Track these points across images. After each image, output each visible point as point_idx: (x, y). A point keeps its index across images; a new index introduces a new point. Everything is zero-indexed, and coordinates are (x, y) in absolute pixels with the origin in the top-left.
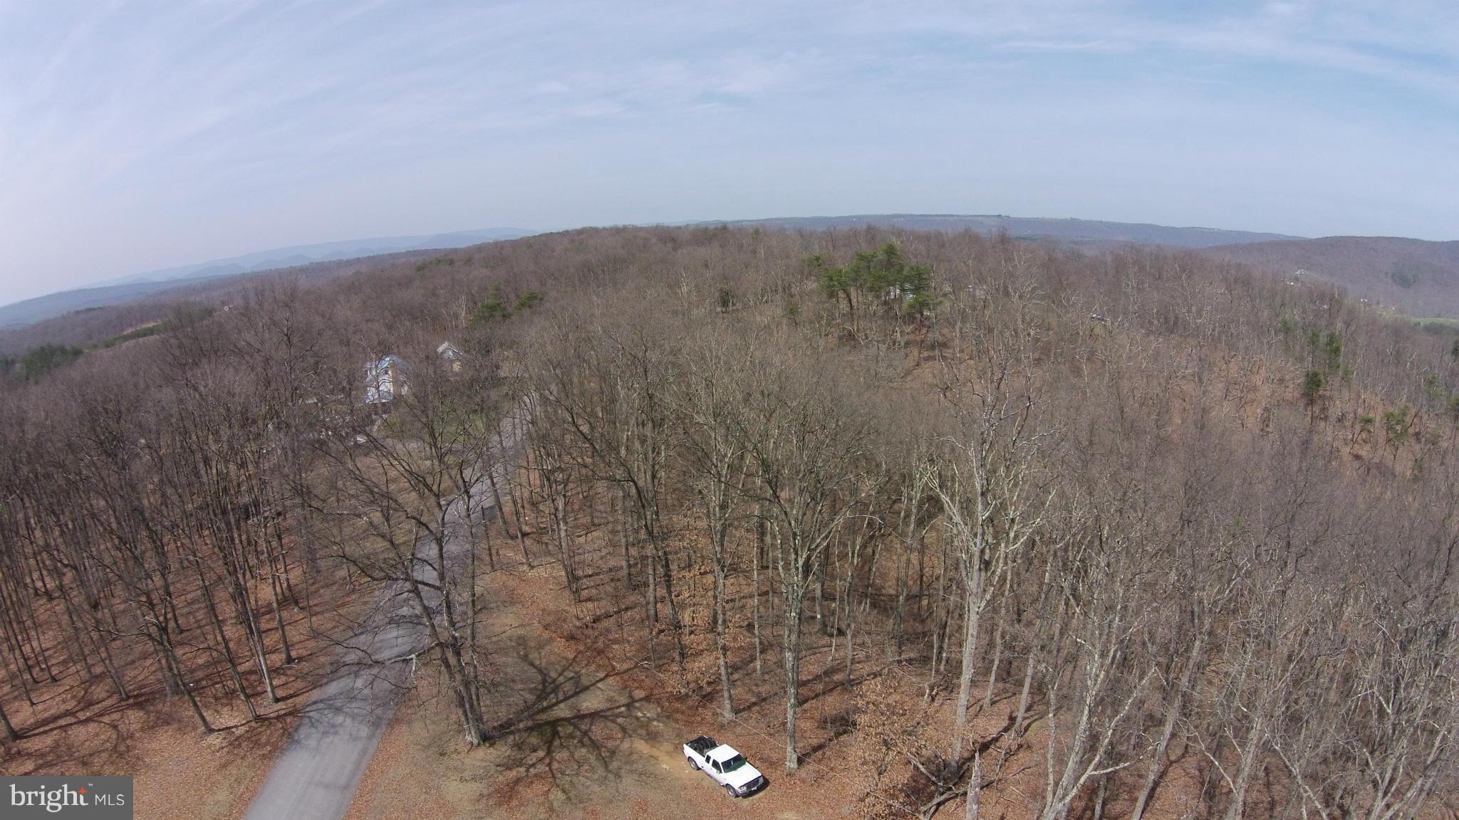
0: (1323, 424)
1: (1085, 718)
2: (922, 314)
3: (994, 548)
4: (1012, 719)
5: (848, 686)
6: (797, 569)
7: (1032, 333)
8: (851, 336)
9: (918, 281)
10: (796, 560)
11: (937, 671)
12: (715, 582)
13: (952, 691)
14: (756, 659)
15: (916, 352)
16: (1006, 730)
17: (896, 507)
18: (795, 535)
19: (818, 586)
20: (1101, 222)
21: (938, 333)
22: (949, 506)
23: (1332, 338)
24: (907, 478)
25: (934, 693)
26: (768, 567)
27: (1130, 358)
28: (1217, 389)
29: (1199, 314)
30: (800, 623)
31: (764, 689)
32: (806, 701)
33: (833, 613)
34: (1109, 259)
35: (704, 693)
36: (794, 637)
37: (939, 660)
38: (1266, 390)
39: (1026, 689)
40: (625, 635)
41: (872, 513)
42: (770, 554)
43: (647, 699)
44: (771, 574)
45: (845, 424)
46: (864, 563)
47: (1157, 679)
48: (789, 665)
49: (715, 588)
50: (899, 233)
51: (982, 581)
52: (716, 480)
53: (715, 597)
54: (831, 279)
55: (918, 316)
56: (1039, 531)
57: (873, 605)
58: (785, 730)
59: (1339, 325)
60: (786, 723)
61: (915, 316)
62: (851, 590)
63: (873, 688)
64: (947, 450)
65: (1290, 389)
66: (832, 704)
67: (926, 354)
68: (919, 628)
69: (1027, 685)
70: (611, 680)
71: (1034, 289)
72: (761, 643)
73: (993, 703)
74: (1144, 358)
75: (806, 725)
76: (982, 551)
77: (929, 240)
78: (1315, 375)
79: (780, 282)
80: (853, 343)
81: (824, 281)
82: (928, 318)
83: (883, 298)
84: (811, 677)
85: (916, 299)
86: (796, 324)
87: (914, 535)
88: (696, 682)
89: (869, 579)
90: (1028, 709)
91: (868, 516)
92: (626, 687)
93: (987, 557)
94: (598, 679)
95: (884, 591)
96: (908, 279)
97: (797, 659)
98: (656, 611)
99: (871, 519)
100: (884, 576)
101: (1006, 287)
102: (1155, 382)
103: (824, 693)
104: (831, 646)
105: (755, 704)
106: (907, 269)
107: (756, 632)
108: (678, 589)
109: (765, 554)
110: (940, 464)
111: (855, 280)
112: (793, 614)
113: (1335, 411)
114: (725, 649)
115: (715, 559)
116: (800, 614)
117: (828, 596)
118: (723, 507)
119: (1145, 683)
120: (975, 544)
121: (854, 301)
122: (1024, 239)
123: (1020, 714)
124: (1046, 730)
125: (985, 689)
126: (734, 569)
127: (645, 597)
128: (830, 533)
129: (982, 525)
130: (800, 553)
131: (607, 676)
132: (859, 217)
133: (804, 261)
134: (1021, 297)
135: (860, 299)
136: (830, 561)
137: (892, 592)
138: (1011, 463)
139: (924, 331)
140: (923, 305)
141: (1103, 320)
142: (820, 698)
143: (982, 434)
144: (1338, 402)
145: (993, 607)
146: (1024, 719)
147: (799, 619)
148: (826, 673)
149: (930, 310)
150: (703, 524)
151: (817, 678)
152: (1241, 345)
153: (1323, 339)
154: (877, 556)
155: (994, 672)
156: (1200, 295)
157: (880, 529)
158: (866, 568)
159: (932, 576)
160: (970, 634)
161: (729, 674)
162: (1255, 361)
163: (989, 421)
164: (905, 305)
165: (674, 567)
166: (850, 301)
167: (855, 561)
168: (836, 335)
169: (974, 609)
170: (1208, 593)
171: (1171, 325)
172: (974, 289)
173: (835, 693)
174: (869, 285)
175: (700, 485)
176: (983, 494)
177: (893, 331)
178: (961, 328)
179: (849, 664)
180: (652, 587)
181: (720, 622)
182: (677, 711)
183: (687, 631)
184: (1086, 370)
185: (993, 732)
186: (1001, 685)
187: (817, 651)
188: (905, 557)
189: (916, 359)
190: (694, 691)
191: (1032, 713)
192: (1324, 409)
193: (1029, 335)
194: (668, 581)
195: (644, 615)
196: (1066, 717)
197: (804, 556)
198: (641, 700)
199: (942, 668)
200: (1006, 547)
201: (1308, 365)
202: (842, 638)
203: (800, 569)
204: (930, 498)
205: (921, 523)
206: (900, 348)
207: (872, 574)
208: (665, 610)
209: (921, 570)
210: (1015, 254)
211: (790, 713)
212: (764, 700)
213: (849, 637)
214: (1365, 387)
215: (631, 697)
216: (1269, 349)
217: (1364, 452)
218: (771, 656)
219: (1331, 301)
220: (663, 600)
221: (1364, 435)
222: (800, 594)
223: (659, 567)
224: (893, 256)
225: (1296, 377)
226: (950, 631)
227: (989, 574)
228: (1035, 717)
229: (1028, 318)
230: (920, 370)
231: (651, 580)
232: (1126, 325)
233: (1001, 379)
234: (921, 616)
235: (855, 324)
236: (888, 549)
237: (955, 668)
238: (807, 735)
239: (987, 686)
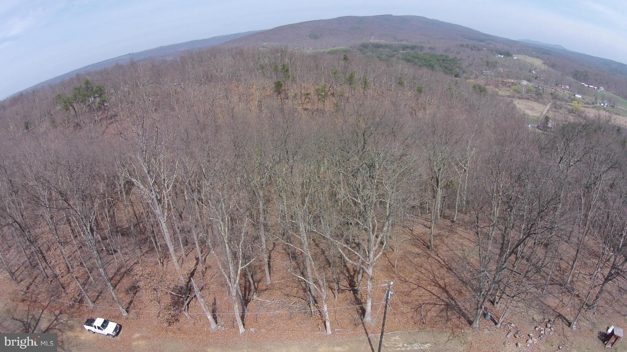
0: (287, 101)
1: (227, 248)
2: (104, 105)
3: (160, 193)
4: (197, 259)
5: (129, 272)
6: (89, 233)
7: (151, 99)
8: (78, 124)
9: (100, 92)
10: (87, 229)
11: (159, 252)
12: (61, 252)
13: (168, 258)
14: (90, 277)
15: (105, 122)
16: (197, 264)
17: (115, 190)
18: (82, 218)
19: (99, 236)
20: (173, 45)
21: (112, 111)
22: (137, 183)
23: (284, 66)
24: (116, 177)
25: (162, 261)
26: (77, 236)
27: (194, 97)
28: (235, 99)
29: (221, 71)
30: (99, 254)
31: (99, 288)
32: (116, 286)
33: (109, 245)
34: (178, 59)
35: (79, 300)
36: (99, 261)
37: (158, 247)
38: (257, 94)
39: (197, 245)
40: (40, 289)
41: (108, 197)
42: (76, 230)
43: (61, 313)
44: (79, 239)
45: (86, 164)
46: (111, 218)
47: (250, 222)
48: (103, 274)
49: (62, 254)
50: (89, 74)
51: (161, 208)
52: (45, 208)
53: (64, 258)
54: (66, 103)
55: (103, 107)
56: (177, 180)
57: (123, 235)
58: (115, 301)
59: (287, 60)
60: (114, 298)
61: (102, 107)
62: (112, 231)
63: (138, 269)
64: (128, 160)
65: (269, 90)
66: (126, 282)
67: (109, 122)
68: (143, 237)
69: (197, 243)
70: (45, 312)
71: (148, 80)
72: (89, 269)
73: (187, 255)
74: (201, 95)
75: (121, 295)
76: (157, 197)
77: (102, 73)
78: (279, 82)
79: (46, 111)
80: (79, 127)
81: (63, 104)
82: (107, 106)
83: (87, 104)
84: (113, 275)
85: (101, 100)
86: (56, 127)
87: (127, 200)
88: (74, 297)
89: (116, 224)
90: (202, 252)
91: (106, 199)
92: (51, 312)
93: (159, 198)
94: (40, 314)
95: (124, 227)
96: (96, 92)
97: (105, 270)
98: (46, 274)
99: (108, 200)
100: (121, 221)
101: (136, 83)
102: (207, 104)
103: (121, 279)
104: (114, 258)
105: (98, 296)
106: (95, 88)
107: (85, 265)
108: (49, 260)
109: (73, 231)
110: (127, 166)
111: (75, 100)
112: (95, 252)
113: (291, 94)
114: (77, 278)
115: (57, 242)
116: (97, 251)
117: (104, 238)
118: (52, 218)
119: (246, 225)
120: (153, 194)
121: (76, 109)
122: (141, 61)
123: (200, 255)
124: (213, 257)
125: (180, 251)
126: (66, 243)
127: (39, 269)
128: (95, 212)
129: (153, 186)
130: (87, 225)
131: (43, 311)
132: (72, 72)
133: (53, 98)
134: (143, 85)
135: (78, 107)
136: (99, 223)
137: (127, 226)
138: (155, 156)
139: (106, 112)
140: (104, 101)
141: (180, 85)
142: (120, 282)
143: (141, 148)
144: (292, 90)
145: (169, 218)
146: (202, 257)
147: (98, 253)
148: (118, 271)
149: (107, 102)
150: (47, 229)
151: (115, 274)
152: (243, 79)
153: (280, 68)
154: (116, 214)
155: (181, 243)
156: (221, 64)
157: (113, 203)
158: (113, 220)
159: (139, 213)
160: (165, 232)
161: (83, 288)
162: (250, 84)
163: (142, 142)
164: (97, 104)
165: (44, 252)
166: (74, 109)
167: (109, 220)
168: (72, 126)
169: (162, 221)
170: (256, 180)
171: (210, 78)
172: (123, 88)
173: (125, 277)
174: (81, 100)
175: (40, 212)
176: (148, 173)
177: (94, 117)
178: (121, 106)
179: (124, 263)
180: (40, 264)
181: (70, 268)
182: (73, 313)
183: (60, 277)
184: (176, 108)
185: (192, 267)
186: (186, 247)
187: (110, 263)
188: (126, 210)
189: (106, 125)
190: (75, 302)
191: (204, 253)
192: (286, 94)
193: (149, 100)
194: (45, 259)
195: (42, 277)
196: (219, 249)
197: (89, 226)
198: (59, 314)
199: (160, 250)
200: (166, 191)
201: (275, 79)
202: (117, 253)
203: (90, 232)
204: (127, 182)
205: (127, 193)
206: (98, 123)
207: (117, 222)
208: (49, 272)
209: (135, 213)
210: (138, 68)
211: (113, 293)
212: (101, 292)
213: (119, 252)
214: (304, 82)
215: (55, 315)
216: (256, 77)
217: (309, 106)
218: (95, 273)
219: (283, 52)
220: (46, 268)
221: (307, 100)
222: (94, 242)
223: (39, 254)
224: (88, 84)
225: (270, 85)
226: (156, 233)
227: (162, 204)
228: (206, 254)
229: (148, 93)
230: (108, 130)
231: (39, 262)
232: (190, 84)
233: (143, 123)
234: (142, 231)
235: (79, 118)
236: (119, 209)
237: (165, 248)
238: (124, 299)
239: (181, 250)
